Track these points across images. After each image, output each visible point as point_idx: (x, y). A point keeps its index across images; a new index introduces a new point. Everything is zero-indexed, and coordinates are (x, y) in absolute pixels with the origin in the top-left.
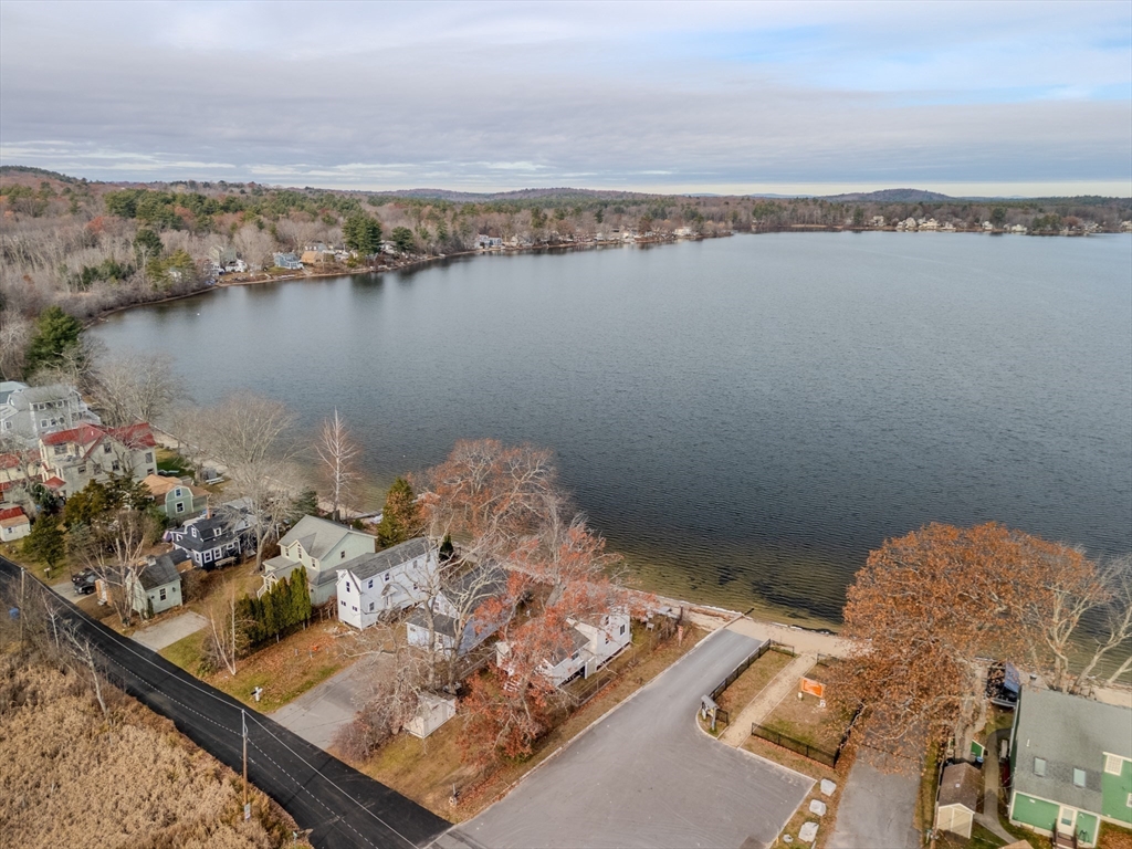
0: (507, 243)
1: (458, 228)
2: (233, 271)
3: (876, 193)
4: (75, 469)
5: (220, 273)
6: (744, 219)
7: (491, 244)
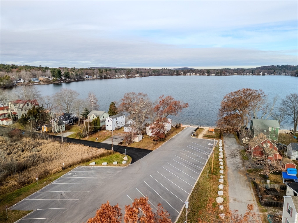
0: (93, 77)
1: (80, 73)
2: (20, 82)
3: (179, 69)
4: (20, 110)
5: (16, 83)
6: (151, 73)
7: (89, 77)
